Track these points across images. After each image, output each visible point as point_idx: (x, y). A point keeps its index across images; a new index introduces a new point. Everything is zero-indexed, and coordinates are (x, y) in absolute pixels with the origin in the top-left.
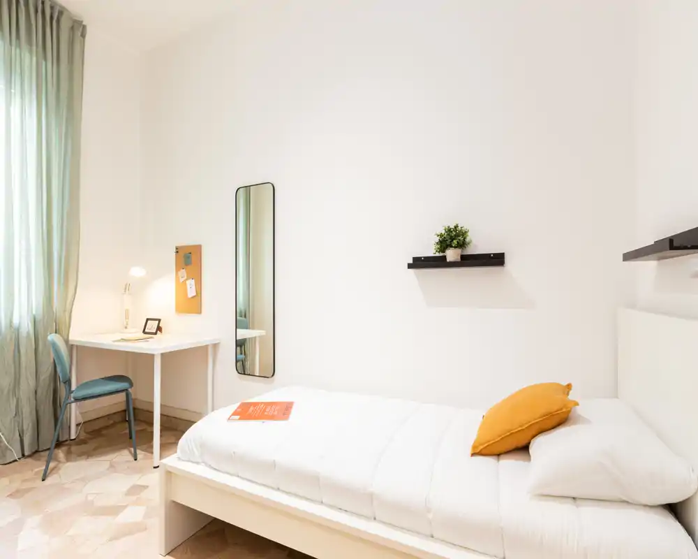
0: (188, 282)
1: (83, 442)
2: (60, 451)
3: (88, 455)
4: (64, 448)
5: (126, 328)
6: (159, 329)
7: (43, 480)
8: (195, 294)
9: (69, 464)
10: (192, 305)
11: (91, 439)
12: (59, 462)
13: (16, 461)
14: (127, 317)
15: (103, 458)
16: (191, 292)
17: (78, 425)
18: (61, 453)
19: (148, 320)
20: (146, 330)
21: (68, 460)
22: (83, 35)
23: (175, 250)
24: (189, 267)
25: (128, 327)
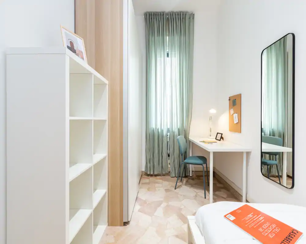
0: (234, 115)
1: (193, 179)
2: (185, 179)
3: (192, 186)
4: (187, 179)
5: (210, 136)
6: (222, 138)
7: (175, 189)
8: (238, 122)
9: (185, 186)
10: (237, 127)
11: (196, 179)
12: (183, 184)
13: (173, 177)
14: (211, 131)
15: (195, 190)
16: (236, 121)
17: (192, 171)
18: (185, 180)
19: (218, 133)
20: (217, 138)
21: (186, 185)
22: (193, 18)
23: (228, 99)
24: (235, 107)
25: (211, 135)
